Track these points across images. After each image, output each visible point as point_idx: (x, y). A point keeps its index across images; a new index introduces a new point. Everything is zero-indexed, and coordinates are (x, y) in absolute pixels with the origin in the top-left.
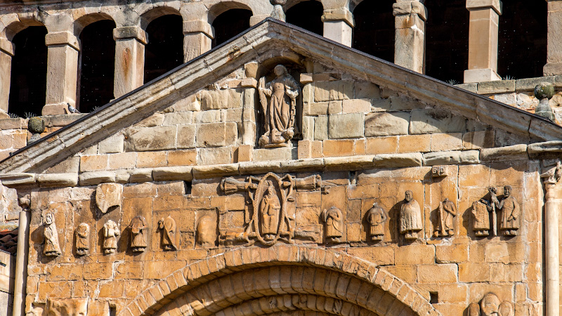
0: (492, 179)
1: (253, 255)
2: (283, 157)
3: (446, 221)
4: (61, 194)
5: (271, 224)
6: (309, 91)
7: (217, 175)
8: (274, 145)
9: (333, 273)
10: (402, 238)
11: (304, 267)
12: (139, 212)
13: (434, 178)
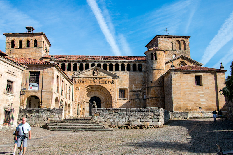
0: (112, 79)
1: (94, 84)
2: (96, 77)
3: (109, 82)
4: (77, 78)
5: (95, 82)
6: (98, 72)
7: (91, 78)
8: (95, 76)
9: (100, 86)
10: (106, 83)
11: (98, 85)
12: (84, 80)
13: (108, 79)
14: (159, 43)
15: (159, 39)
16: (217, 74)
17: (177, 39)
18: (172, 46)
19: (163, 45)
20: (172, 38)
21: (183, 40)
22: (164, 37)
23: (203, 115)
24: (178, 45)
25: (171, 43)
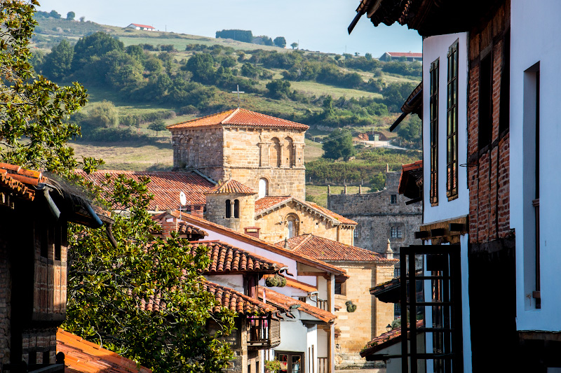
14: (225, 144)
15: (226, 133)
16: (378, 268)
17: (273, 134)
18: (260, 154)
19: (236, 152)
20: (261, 131)
21: (288, 138)
22: (241, 129)
23: (344, 361)
24: (275, 151)
25: (258, 145)
